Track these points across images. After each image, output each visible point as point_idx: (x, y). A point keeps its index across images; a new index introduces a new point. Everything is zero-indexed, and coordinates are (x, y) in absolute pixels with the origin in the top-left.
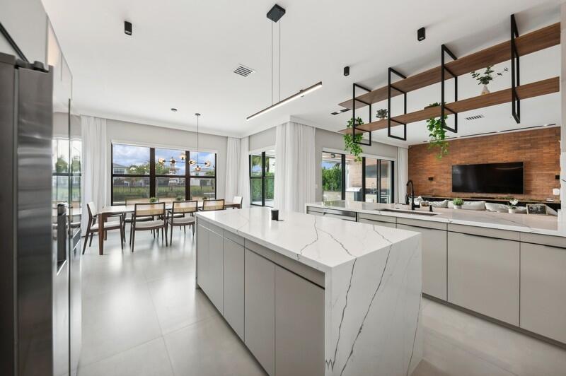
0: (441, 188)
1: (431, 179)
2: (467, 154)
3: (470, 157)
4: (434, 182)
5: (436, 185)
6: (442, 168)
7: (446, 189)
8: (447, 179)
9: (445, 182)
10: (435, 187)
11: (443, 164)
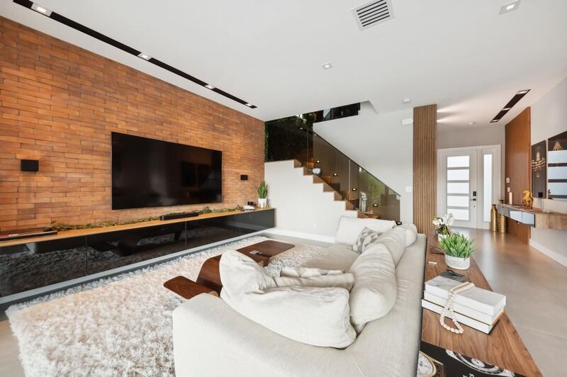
0: (72, 199)
1: (30, 166)
2: (143, 112)
3: (147, 120)
4: (40, 180)
5: (50, 189)
6: (74, 134)
7: (88, 200)
8: (91, 171)
9: (85, 178)
10: (44, 198)
11: (79, 120)
